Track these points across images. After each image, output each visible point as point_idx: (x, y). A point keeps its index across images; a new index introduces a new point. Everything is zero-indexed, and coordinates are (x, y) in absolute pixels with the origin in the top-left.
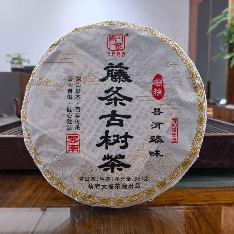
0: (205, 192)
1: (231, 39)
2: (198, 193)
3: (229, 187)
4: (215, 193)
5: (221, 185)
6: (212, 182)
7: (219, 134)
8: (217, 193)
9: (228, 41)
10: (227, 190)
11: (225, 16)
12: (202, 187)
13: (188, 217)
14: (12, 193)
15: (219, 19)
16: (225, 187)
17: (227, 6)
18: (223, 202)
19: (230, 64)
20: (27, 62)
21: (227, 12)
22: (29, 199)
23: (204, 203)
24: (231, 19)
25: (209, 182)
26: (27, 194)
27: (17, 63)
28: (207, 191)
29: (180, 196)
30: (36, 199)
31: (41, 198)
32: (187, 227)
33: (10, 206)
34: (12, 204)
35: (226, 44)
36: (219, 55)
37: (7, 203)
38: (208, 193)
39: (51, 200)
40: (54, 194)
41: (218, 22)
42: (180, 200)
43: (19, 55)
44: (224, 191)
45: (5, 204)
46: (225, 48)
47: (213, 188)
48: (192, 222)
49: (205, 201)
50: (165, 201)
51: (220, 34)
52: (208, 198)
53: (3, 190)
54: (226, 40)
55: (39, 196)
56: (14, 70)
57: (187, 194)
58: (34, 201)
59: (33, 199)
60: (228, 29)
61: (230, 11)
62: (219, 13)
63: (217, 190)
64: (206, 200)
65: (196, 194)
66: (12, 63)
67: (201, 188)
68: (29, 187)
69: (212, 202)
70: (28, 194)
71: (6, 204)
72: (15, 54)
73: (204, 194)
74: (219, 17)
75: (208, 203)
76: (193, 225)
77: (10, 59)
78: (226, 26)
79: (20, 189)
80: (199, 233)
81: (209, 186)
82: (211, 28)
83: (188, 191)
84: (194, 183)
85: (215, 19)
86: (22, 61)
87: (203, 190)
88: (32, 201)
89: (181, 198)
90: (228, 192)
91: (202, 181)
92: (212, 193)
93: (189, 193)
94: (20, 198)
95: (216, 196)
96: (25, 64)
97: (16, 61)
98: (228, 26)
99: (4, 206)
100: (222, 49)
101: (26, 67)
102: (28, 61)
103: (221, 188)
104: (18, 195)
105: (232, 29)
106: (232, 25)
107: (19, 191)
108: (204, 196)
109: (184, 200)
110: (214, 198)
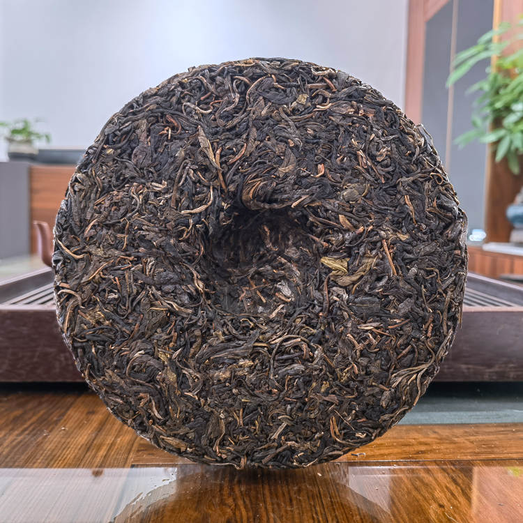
0: (473, 435)
1: (498, 100)
2: (458, 437)
4: (495, 436)
6: (485, 413)
7: (491, 308)
8: (500, 436)
9: (492, 104)
11: (486, 49)
12: (463, 422)
14: (48, 434)
17: (489, 26)
18: (515, 456)
19: (494, 154)
20: (44, 138)
21: (490, 41)
22: (88, 449)
23: (474, 458)
24: (498, 55)
25: (478, 413)
26: (83, 437)
27: (21, 142)
28: (477, 433)
29: (421, 443)
31: (116, 447)
33: (48, 464)
35: (488, 111)
36: (472, 133)
37: (41, 458)
38: (481, 437)
39: (138, 451)
41: (472, 62)
42: (423, 452)
43: (26, 122)
46: (485, 118)
47: (487, 425)
48: (456, 499)
49: (477, 454)
50: (389, 454)
51: (476, 87)
52: (482, 447)
53: (26, 429)
54: (488, 101)
55: (111, 442)
56: (15, 156)
58: (102, 452)
59: (99, 449)
60: (491, 78)
61: (495, 39)
62: (473, 42)
64: (477, 451)
65: (456, 439)
66: (10, 140)
68: (85, 421)
69: (493, 456)
70: (86, 438)
71: (39, 461)
72: (17, 122)
73: (472, 438)
74: (473, 51)
75: (483, 457)
76: (459, 505)
77: (6, 132)
78: (488, 70)
79: (65, 427)
81: (480, 421)
82: (454, 76)
83: (435, 432)
84: (446, 414)
85: (464, 55)
86: (33, 138)
87: (467, 430)
89: (423, 448)
91: (461, 410)
93: (438, 437)
94: (69, 448)
95: (498, 443)
96: (39, 145)
97: (19, 137)
98: (492, 71)
99: (36, 465)
100: (479, 121)
101: (41, 151)
102: (48, 138)
103: (506, 425)
104: (63, 441)
105: (500, 77)
106: (500, 69)
107: (63, 432)
108: (472, 442)
109: (431, 451)
110: (495, 447)
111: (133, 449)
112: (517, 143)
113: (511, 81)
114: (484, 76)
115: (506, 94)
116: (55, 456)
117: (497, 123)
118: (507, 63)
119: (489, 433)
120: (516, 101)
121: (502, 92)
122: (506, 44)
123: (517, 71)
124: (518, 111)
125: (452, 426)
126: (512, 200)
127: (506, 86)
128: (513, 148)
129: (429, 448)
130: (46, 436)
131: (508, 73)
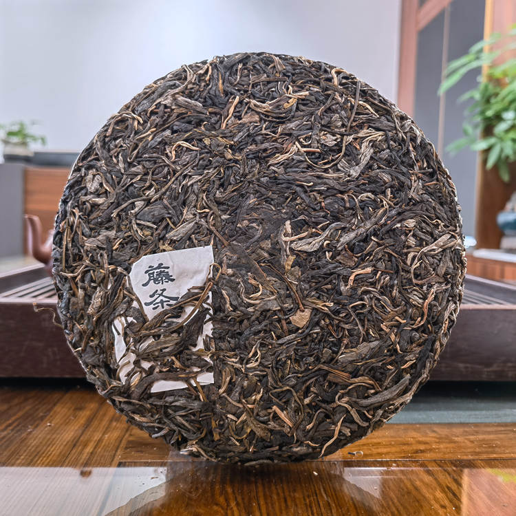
0: (473, 435)
1: (489, 109)
2: (458, 437)
6: (484, 412)
9: (483, 112)
11: (478, 58)
13: (447, 489)
14: (33, 430)
15: (463, 65)
17: (480, 37)
19: (485, 162)
20: (40, 141)
21: (481, 51)
22: (75, 445)
24: (489, 64)
25: (477, 412)
27: (16, 144)
28: (477, 432)
29: (420, 442)
31: (103, 444)
32: (448, 510)
35: (478, 119)
36: (462, 141)
37: (25, 454)
39: (126, 448)
40: (131, 435)
41: (463, 71)
42: (422, 451)
43: (22, 125)
45: (20, 456)
46: (476, 126)
48: (459, 499)
49: (478, 453)
50: (387, 453)
51: (466, 96)
52: (483, 447)
54: (479, 109)
55: (98, 438)
56: (9, 158)
57: (434, 437)
58: (89, 449)
59: (86, 445)
60: (482, 87)
61: (486, 49)
62: (464, 51)
65: (455, 439)
66: (6, 142)
68: (71, 418)
69: (495, 456)
73: (472, 437)
74: (463, 60)
75: (484, 456)
78: (479, 79)
79: (50, 423)
81: (479, 421)
82: (446, 85)
83: (434, 431)
84: (445, 413)
85: (455, 64)
86: (28, 140)
87: (466, 429)
88: (83, 449)
89: (422, 447)
91: (459, 409)
93: (438, 436)
94: (54, 444)
95: (499, 443)
96: (35, 147)
97: (15, 139)
98: (483, 80)
100: (469, 129)
102: (43, 140)
103: (506, 425)
104: (48, 437)
105: (491, 87)
106: (491, 78)
107: (48, 427)
109: (431, 450)
110: (496, 447)
111: (121, 446)
112: (508, 151)
113: (501, 90)
114: (476, 85)
115: (496, 103)
116: (38, 453)
117: (488, 131)
118: (498, 73)
119: (489, 433)
120: (506, 109)
121: (493, 100)
122: (497, 53)
123: (507, 80)
124: (509, 120)
125: (450, 425)
126: (502, 208)
127: (496, 95)
128: (503, 156)
129: (428, 447)
130: (30, 432)
131: (498, 82)
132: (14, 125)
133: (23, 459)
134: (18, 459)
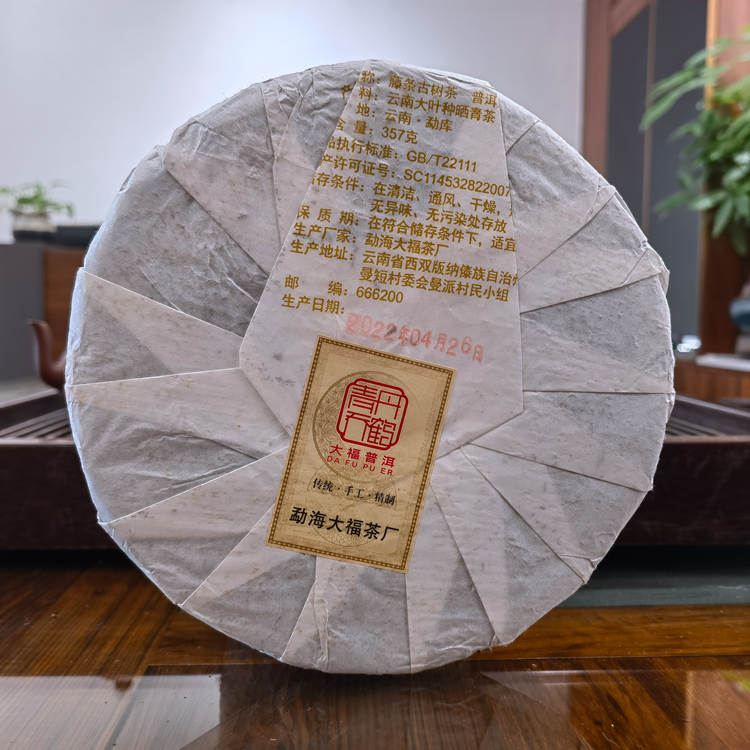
0: (655, 622)
1: (714, 149)
2: (630, 624)
3: (730, 606)
4: (687, 623)
5: (704, 601)
6: (674, 590)
8: (694, 623)
9: (706, 155)
10: (722, 615)
11: (697, 76)
13: (606, 699)
14: (32, 624)
15: (676, 85)
16: (718, 607)
17: (700, 44)
18: (713, 651)
19: (710, 226)
20: (65, 211)
21: (702, 64)
22: (88, 645)
23: (653, 654)
24: (714, 84)
25: (665, 591)
26: (82, 628)
27: (31, 216)
28: (661, 619)
29: (577, 634)
30: (111, 644)
31: (128, 642)
32: (604, 728)
34: (32, 660)
35: (700, 164)
36: (677, 197)
37: (17, 657)
38: (665, 625)
39: (160, 647)
40: (168, 629)
41: (675, 95)
42: (577, 646)
43: (38, 187)
44: (715, 617)
45: (11, 660)
46: (696, 175)
48: (621, 713)
49: (657, 648)
51: (682, 131)
52: (666, 639)
54: (700, 150)
55: (123, 634)
56: (21, 236)
57: (598, 626)
58: (106, 650)
59: (103, 645)
60: (704, 117)
61: (710, 61)
62: (678, 67)
63: (692, 613)
64: (657, 644)
65: (628, 628)
66: (16, 213)
67: (642, 608)
68: (87, 606)
69: (681, 651)
70: (86, 628)
71: (13, 661)
73: (653, 625)
74: (677, 79)
75: (666, 653)
76: (623, 722)
77: (10, 201)
78: (699, 106)
79: (56, 613)
80: (644, 746)
82: (653, 114)
83: (599, 618)
85: (666, 85)
86: (49, 209)
87: (646, 615)
88: (100, 649)
89: (579, 640)
90: (726, 621)
91: (642, 586)
92: (677, 625)
93: (603, 625)
94: (59, 643)
95: (690, 633)
96: (58, 219)
97: (29, 209)
98: (706, 107)
100: (687, 179)
101: (62, 229)
102: (70, 210)
103: (703, 608)
104: (52, 633)
105: (717, 117)
106: (717, 104)
107: (54, 620)
108: (652, 632)
109: (591, 645)
110: (684, 638)
111: (154, 643)
112: (743, 210)
113: (732, 122)
114: (694, 115)
115: (726, 140)
116: (37, 655)
117: (714, 182)
118: (727, 95)
119: (678, 619)
120: (740, 149)
121: (720, 137)
122: (725, 68)
123: (741, 107)
124: (743, 165)
125: (624, 608)
126: (736, 293)
127: (725, 128)
128: (737, 218)
129: (588, 640)
130: (28, 627)
131: (728, 110)
132: (27, 188)
133: (14, 664)
134: (7, 664)
